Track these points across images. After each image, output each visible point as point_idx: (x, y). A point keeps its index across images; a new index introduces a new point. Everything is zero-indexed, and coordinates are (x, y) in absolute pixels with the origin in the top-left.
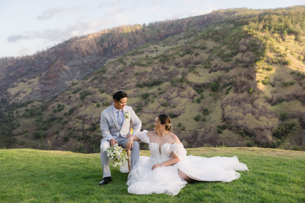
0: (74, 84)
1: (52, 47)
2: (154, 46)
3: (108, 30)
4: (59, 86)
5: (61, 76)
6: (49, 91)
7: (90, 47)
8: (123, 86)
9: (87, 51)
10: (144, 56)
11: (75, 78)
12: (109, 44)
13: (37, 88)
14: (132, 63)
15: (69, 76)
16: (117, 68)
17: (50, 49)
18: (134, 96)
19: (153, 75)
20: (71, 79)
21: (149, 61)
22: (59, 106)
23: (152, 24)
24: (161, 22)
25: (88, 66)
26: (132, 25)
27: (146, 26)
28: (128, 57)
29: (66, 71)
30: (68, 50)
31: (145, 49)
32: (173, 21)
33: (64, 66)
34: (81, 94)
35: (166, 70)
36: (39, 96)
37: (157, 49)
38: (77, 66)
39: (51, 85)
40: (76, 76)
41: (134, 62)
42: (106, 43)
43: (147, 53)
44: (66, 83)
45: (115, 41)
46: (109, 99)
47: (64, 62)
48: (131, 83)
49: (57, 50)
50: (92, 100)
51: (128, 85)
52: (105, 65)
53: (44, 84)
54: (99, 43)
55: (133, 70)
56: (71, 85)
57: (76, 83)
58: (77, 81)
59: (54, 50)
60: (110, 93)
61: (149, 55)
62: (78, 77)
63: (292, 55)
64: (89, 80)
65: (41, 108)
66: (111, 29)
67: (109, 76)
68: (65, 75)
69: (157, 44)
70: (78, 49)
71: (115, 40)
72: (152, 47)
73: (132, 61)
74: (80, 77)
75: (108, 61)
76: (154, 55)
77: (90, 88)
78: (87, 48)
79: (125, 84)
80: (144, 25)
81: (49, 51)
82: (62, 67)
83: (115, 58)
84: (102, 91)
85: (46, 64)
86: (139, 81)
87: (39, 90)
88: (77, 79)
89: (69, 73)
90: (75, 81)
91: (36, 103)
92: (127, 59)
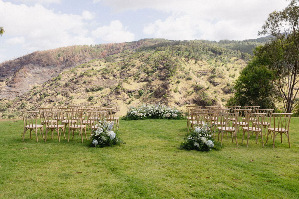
0: (35, 88)
1: (18, 58)
2: (98, 62)
3: (64, 48)
4: (23, 88)
5: (25, 81)
6: (14, 92)
7: (49, 59)
8: (75, 90)
9: (46, 62)
10: (91, 68)
11: (36, 82)
12: (64, 58)
13: (4, 89)
14: (81, 73)
15: (32, 81)
16: (70, 76)
17: (16, 59)
18: (83, 98)
19: (97, 83)
20: (33, 83)
21: (95, 73)
22: (23, 104)
23: (97, 46)
24: (104, 44)
25: (47, 74)
26: (82, 45)
27: (93, 46)
28: (78, 69)
29: (29, 77)
30: (31, 61)
31: (91, 64)
32: (112, 45)
33: (27, 73)
34: (40, 95)
35: (107, 79)
36: (6, 96)
37: (100, 64)
38: (38, 73)
39: (17, 87)
40: (37, 81)
41: (83, 72)
42: (62, 57)
43: (93, 67)
44: (29, 86)
45: (68, 57)
46: (64, 99)
47: (27, 70)
48: (81, 88)
49: (22, 60)
50: (50, 100)
51: (78, 89)
52: (61, 74)
53: (10, 86)
54: (57, 57)
55: (82, 78)
56: (33, 88)
57: (37, 87)
58: (38, 85)
59: (19, 60)
60: (64, 95)
61: (95, 68)
62: (39, 82)
63: (193, 73)
64: (47, 85)
65: (8, 105)
66: (66, 47)
67: (64, 83)
68: (29, 80)
69: (101, 60)
70: (39, 60)
71: (69, 55)
72: (97, 63)
73: (82, 72)
74: (40, 82)
75: (63, 71)
76: (98, 68)
77: (49, 91)
78: (47, 60)
79: (77, 89)
80: (91, 46)
81: (15, 61)
82: (26, 73)
83: (69, 69)
84: (58, 93)
85: (12, 71)
86: (87, 87)
87: (6, 91)
88: (38, 83)
89: (31, 78)
90: (36, 85)
91: (3, 101)
92: (78, 71)
